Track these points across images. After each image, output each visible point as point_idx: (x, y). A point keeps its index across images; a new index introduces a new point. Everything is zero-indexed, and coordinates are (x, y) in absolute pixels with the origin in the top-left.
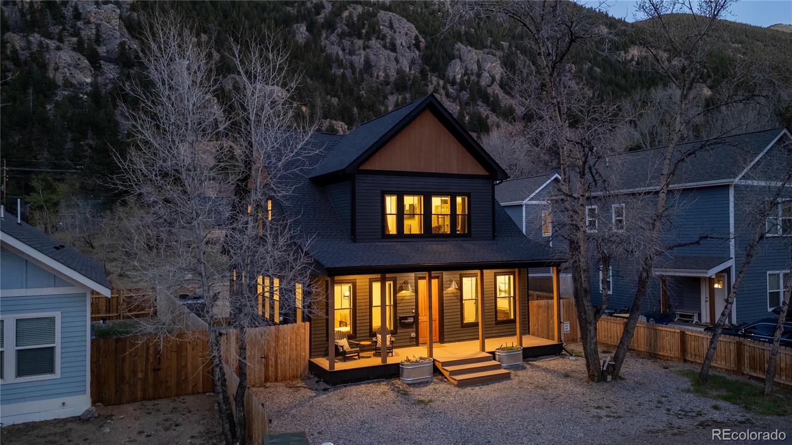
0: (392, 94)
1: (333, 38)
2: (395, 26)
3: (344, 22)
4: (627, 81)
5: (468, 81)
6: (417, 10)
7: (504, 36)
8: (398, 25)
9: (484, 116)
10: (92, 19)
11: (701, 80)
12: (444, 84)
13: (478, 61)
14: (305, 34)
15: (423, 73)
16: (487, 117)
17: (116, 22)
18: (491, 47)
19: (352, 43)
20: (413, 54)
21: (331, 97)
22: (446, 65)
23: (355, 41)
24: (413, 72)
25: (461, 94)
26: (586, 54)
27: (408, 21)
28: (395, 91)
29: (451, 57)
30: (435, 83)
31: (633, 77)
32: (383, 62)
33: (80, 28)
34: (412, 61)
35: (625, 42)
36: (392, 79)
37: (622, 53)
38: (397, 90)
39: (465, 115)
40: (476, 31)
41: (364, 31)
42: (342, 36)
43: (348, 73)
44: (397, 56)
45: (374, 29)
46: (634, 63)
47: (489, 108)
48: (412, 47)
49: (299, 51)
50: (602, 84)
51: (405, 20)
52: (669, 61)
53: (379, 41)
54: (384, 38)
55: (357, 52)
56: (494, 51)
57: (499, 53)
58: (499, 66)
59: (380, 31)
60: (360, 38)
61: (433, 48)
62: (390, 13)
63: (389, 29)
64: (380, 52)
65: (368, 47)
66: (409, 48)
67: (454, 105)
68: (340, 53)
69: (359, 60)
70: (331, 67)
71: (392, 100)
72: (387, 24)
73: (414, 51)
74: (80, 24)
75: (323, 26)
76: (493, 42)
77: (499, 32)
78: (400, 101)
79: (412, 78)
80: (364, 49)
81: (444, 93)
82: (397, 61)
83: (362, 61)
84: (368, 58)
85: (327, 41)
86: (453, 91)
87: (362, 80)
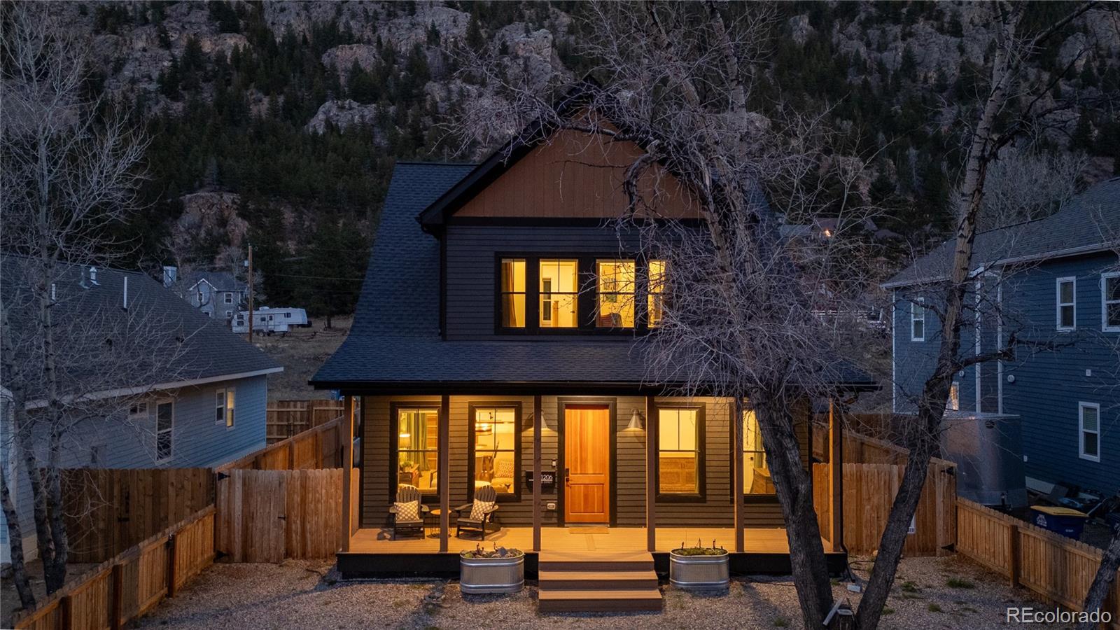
0: (950, 104)
1: (853, 28)
5: (1101, 68)
10: (521, 53)
12: (1051, 77)
14: (806, 30)
17: (547, 51)
19: (884, 32)
20: (992, 35)
21: (842, 120)
22: (1057, 45)
23: (887, 29)
25: (1085, 92)
28: (955, 99)
30: (1032, 78)
32: (936, 56)
33: (506, 66)
34: (990, 47)
36: (951, 81)
38: (960, 98)
39: (1092, 127)
42: (865, 25)
43: (874, 79)
44: (962, 42)
48: (991, 24)
49: (796, 57)
53: (931, 22)
54: (939, 16)
55: (891, 46)
59: (932, 6)
60: (896, 21)
64: (931, 40)
65: (911, 35)
66: (986, 25)
67: (1069, 112)
68: (863, 50)
69: (893, 58)
70: (844, 75)
71: (949, 114)
74: (506, 60)
75: (836, 13)
80: (904, 39)
81: (1049, 94)
82: (962, 49)
83: (899, 58)
84: (910, 51)
85: (841, 36)
86: (1069, 89)
87: (898, 88)
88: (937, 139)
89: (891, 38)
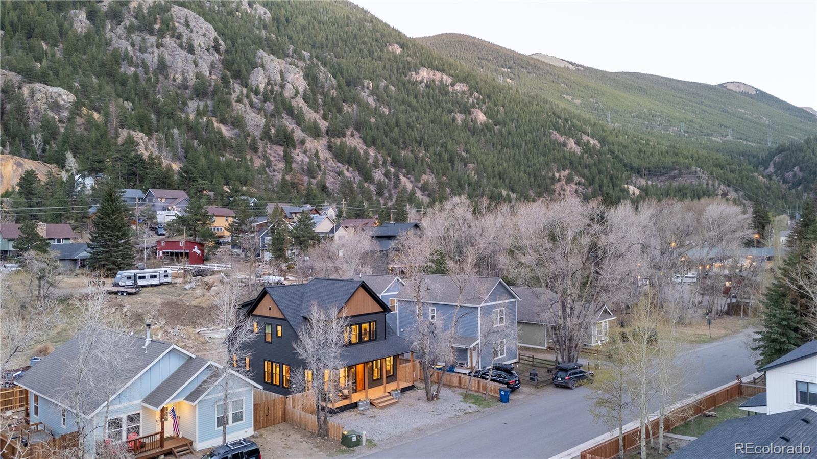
0: (192, 99)
1: (120, 30)
2: (192, 24)
3: (132, 13)
4: (417, 102)
5: (272, 91)
6: (214, 7)
7: (304, 44)
8: (194, 24)
9: (289, 130)
11: (477, 106)
12: (248, 92)
13: (281, 70)
14: (85, 23)
15: (224, 79)
16: (293, 131)
18: (292, 57)
19: (143, 39)
20: (212, 58)
21: (124, 100)
22: (249, 73)
23: (147, 37)
24: (213, 77)
25: (266, 105)
26: (382, 72)
27: (206, 20)
28: (194, 96)
29: (254, 66)
30: (238, 91)
31: (423, 98)
32: (180, 64)
34: (211, 65)
35: (416, 63)
36: (191, 83)
37: (414, 73)
38: (197, 96)
39: (271, 128)
40: (277, 39)
41: (157, 27)
42: (130, 30)
43: (141, 71)
44: (195, 59)
45: (168, 25)
46: (424, 85)
47: (294, 121)
48: (212, 50)
49: (79, 43)
50: (397, 103)
51: (202, 20)
52: (453, 85)
53: (174, 39)
54: (179, 37)
55: (149, 50)
56: (296, 61)
57: (301, 64)
58: (302, 77)
59: (174, 29)
60: (151, 32)
61: (234, 52)
62: (186, 10)
63: (185, 28)
64: (176, 53)
65: (162, 45)
66: (208, 50)
67: (259, 116)
68: (130, 48)
69: (152, 59)
70: (119, 64)
71: (193, 105)
72: (182, 21)
73: (213, 54)
75: (107, 15)
76: (295, 51)
77: (299, 39)
78: (201, 108)
79: (213, 83)
80: (158, 47)
81: (248, 103)
82: (196, 65)
83: (156, 59)
84: (163, 58)
85: (112, 34)
86: (257, 101)
87: (157, 81)
88: (187, 123)
89: (149, 45)
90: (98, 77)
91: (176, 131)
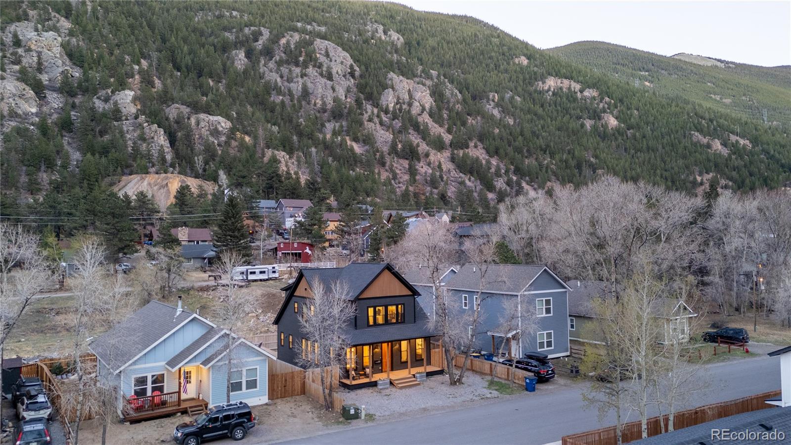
0: (329, 121)
1: (272, 65)
2: (331, 54)
3: (282, 49)
4: (544, 110)
5: (400, 110)
6: (351, 37)
7: (433, 64)
8: (333, 54)
9: (415, 145)
10: (33, 47)
11: (608, 111)
12: (378, 112)
13: (409, 90)
14: (244, 61)
15: (358, 102)
16: (418, 145)
17: (57, 50)
18: (421, 76)
19: (290, 70)
20: (348, 83)
21: (272, 125)
22: (380, 94)
23: (293, 69)
24: (349, 100)
25: (394, 122)
26: (508, 84)
27: (344, 49)
28: (332, 118)
29: (385, 87)
30: (369, 111)
31: (550, 107)
32: (320, 90)
33: (21, 56)
34: (348, 88)
35: (543, 73)
36: (329, 107)
37: (540, 83)
38: (334, 118)
39: (398, 143)
40: (407, 60)
41: (301, 59)
42: (280, 63)
43: (287, 100)
44: (333, 85)
45: (311, 57)
46: (551, 93)
47: (419, 136)
48: (348, 76)
49: (238, 78)
50: (522, 113)
51: (340, 49)
52: (581, 91)
53: (316, 69)
54: (320, 66)
55: (295, 80)
56: (424, 80)
57: (429, 83)
58: (428, 95)
59: (316, 59)
60: (297, 64)
61: (367, 76)
62: (326, 42)
63: (325, 58)
64: (317, 80)
65: (306, 75)
66: (344, 76)
67: (387, 133)
68: (279, 80)
69: (297, 87)
70: (269, 94)
71: (330, 126)
72: (323, 52)
73: (349, 80)
74: (20, 51)
75: (261, 53)
76: (423, 71)
77: (429, 60)
78: (337, 128)
79: (348, 106)
80: (302, 77)
81: (378, 122)
82: (333, 89)
83: (300, 88)
84: (306, 86)
85: (265, 68)
86: (387, 120)
87: (301, 107)
88: (324, 142)
89: (294, 75)
90: (252, 106)
91: (313, 150)
